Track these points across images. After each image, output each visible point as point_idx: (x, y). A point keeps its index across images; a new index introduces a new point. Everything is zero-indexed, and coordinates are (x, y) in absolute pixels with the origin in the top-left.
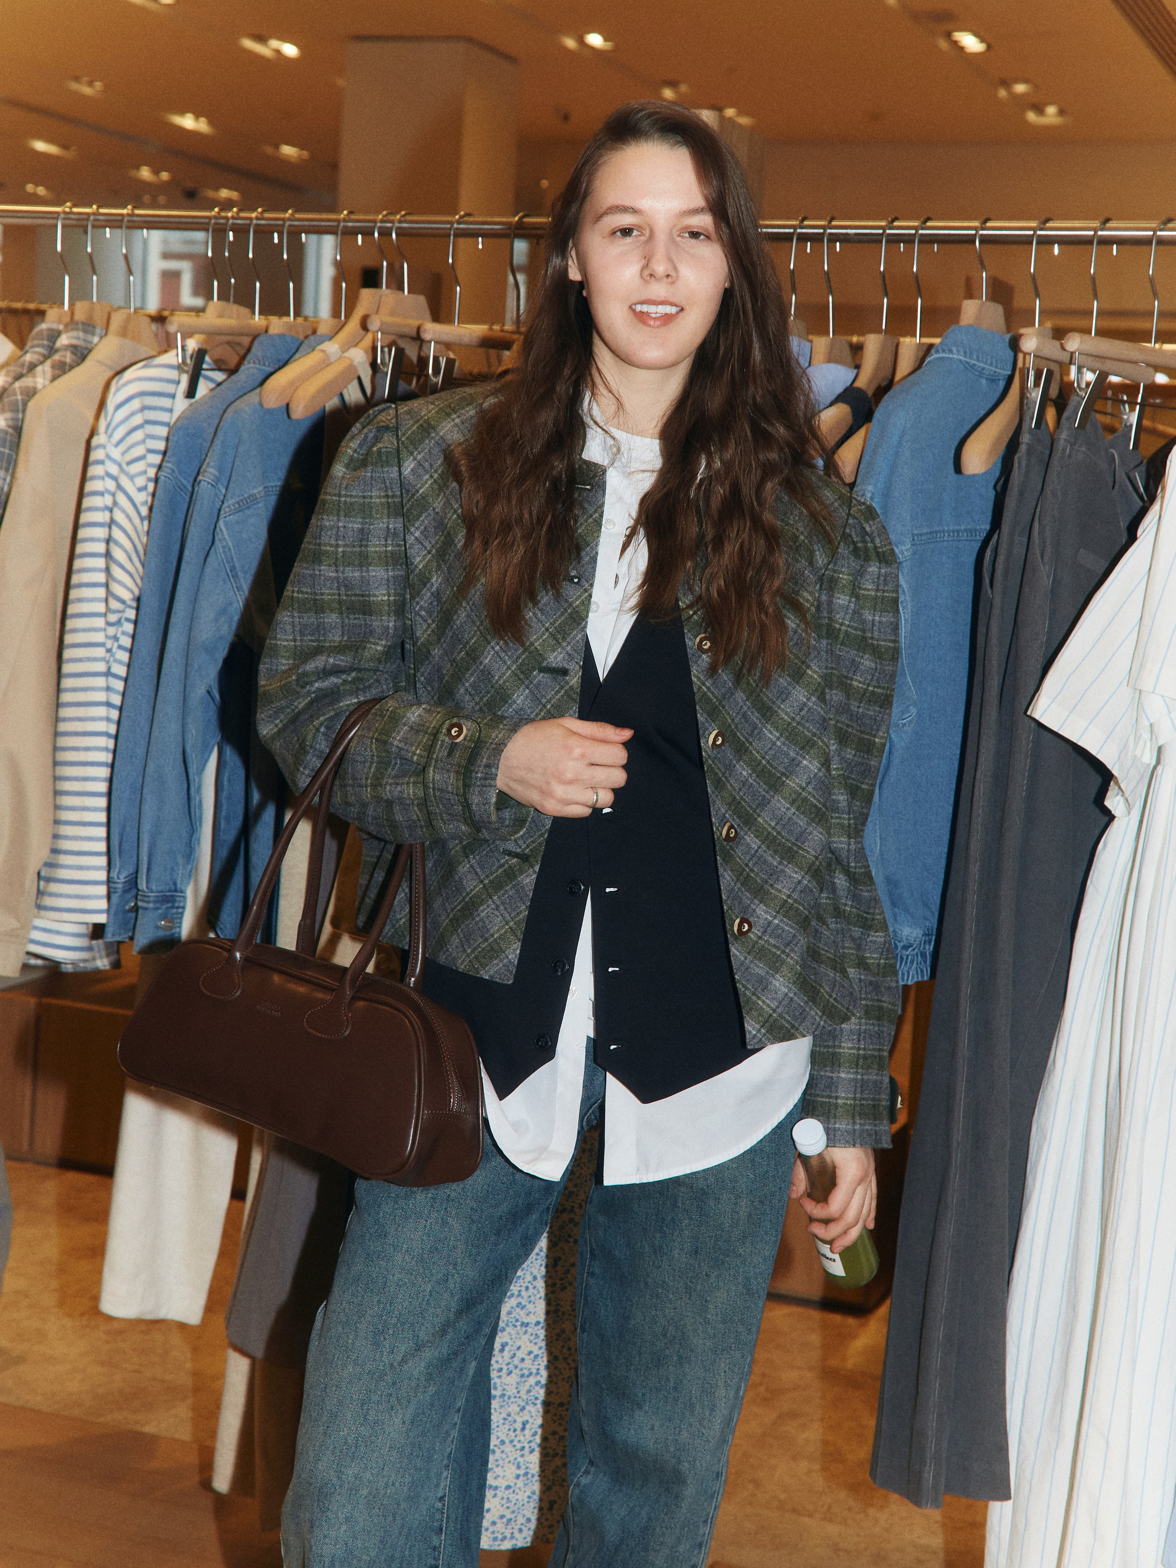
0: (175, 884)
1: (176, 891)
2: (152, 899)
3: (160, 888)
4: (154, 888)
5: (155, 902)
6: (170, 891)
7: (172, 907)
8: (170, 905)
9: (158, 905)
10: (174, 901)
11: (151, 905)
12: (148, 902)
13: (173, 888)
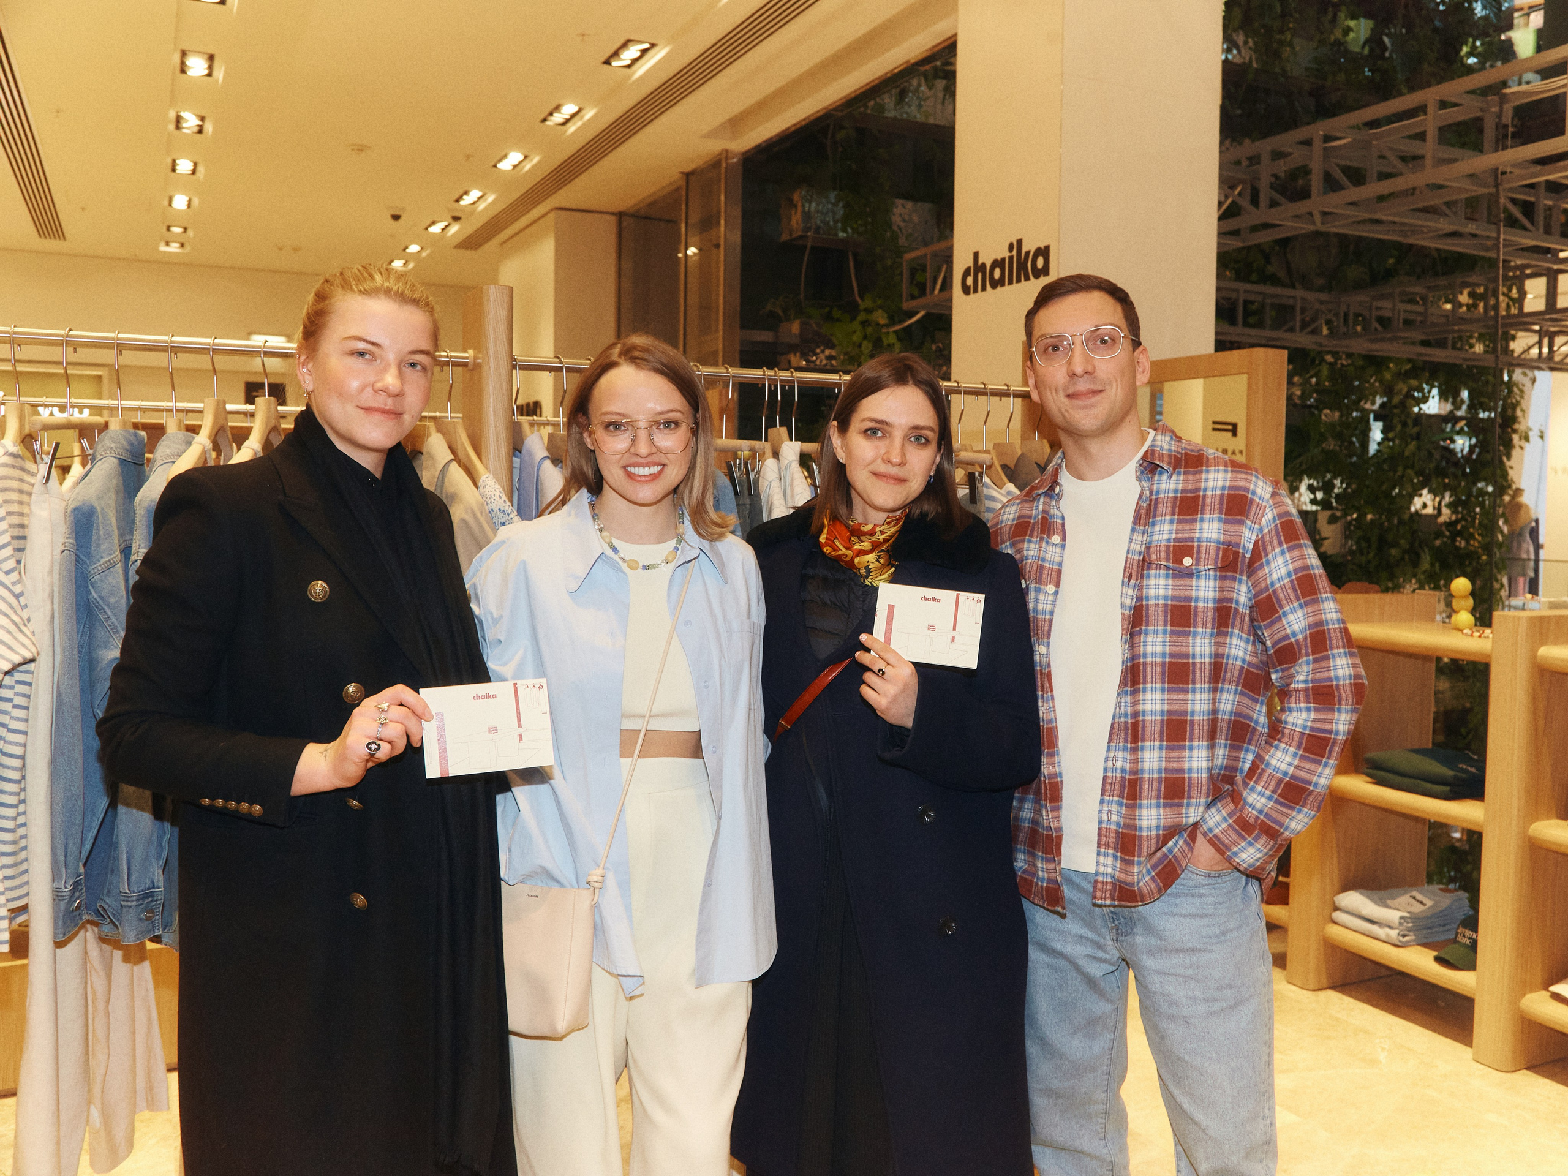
0: (153, 882)
1: (154, 887)
2: (134, 898)
3: (141, 889)
4: (135, 889)
5: (137, 900)
6: (149, 889)
7: (152, 901)
8: (150, 899)
9: (140, 902)
10: (153, 896)
11: (134, 903)
12: (132, 901)
13: (151, 886)
